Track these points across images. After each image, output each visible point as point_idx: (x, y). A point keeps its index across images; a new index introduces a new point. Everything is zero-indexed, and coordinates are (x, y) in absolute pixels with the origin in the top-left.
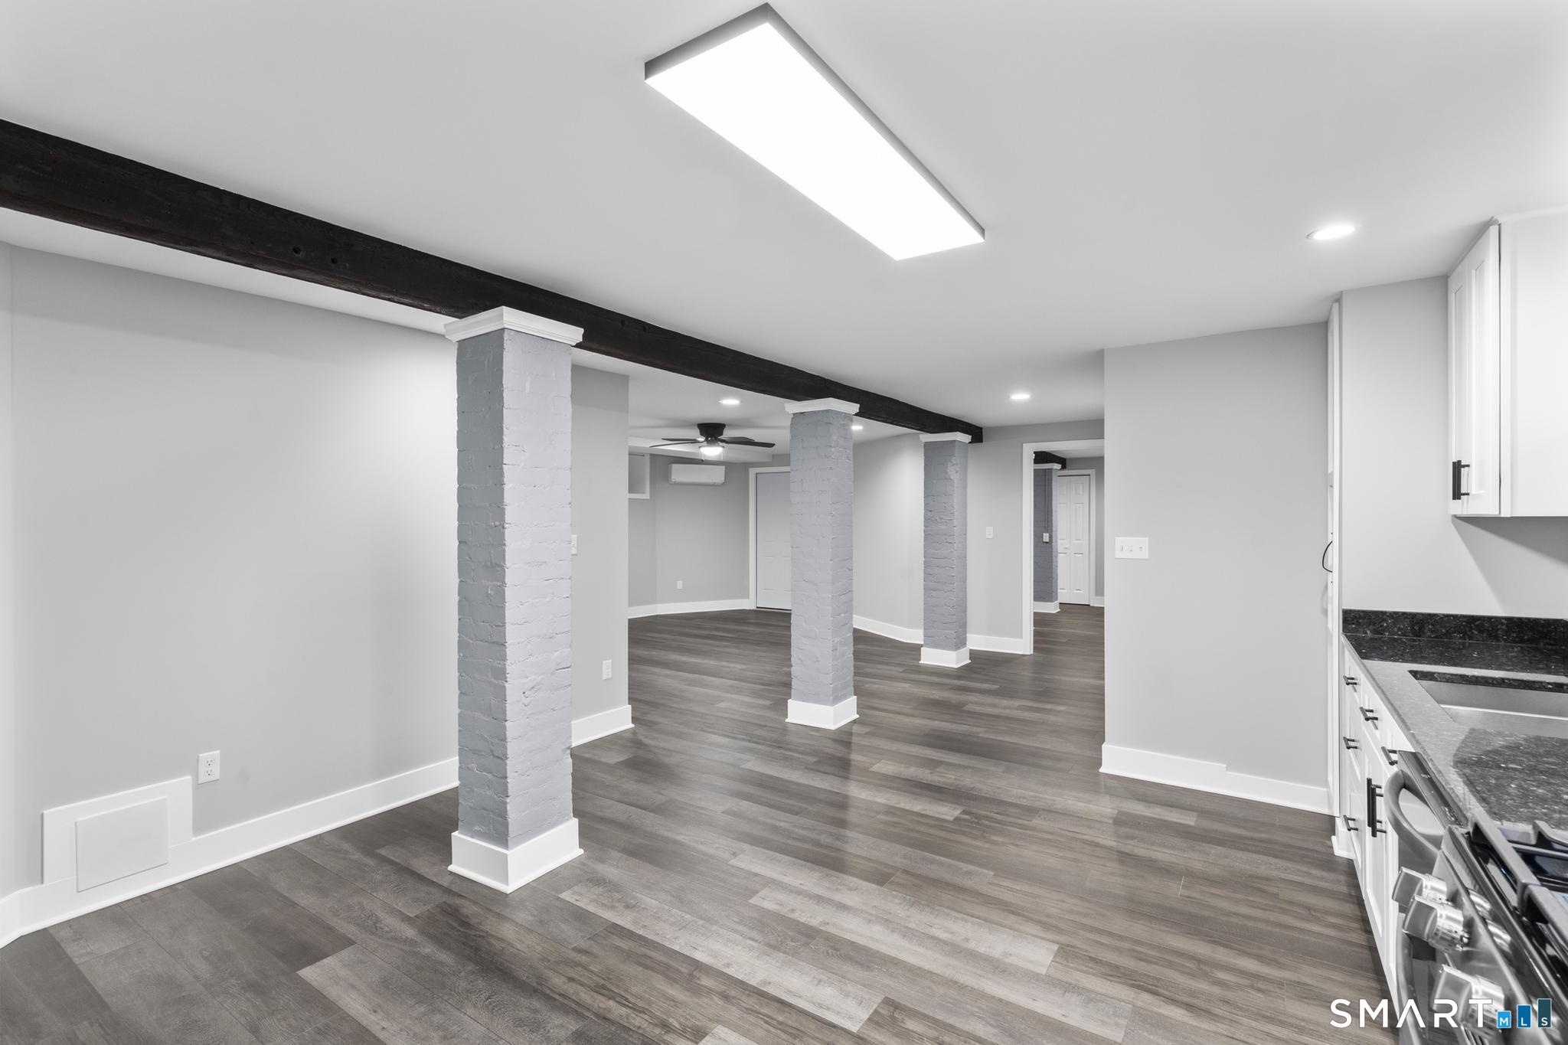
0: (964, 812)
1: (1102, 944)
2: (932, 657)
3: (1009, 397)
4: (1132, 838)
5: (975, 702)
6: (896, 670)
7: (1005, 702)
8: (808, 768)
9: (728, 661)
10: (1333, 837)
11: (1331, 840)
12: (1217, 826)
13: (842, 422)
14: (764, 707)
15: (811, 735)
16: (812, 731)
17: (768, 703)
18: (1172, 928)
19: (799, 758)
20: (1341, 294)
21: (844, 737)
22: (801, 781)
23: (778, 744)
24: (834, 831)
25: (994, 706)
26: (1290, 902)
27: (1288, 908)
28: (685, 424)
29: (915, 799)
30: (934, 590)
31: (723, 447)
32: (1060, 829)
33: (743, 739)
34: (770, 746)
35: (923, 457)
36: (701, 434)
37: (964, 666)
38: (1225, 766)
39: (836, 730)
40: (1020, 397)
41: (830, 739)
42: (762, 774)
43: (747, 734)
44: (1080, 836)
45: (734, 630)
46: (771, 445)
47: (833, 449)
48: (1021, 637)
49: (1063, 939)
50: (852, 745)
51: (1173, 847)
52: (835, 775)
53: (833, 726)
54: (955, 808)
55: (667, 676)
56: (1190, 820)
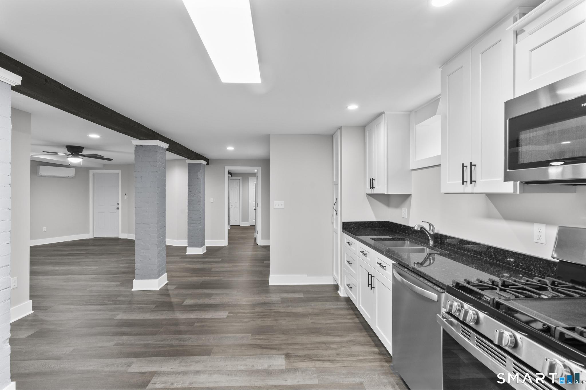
0: (230, 313)
1: (297, 349)
2: (191, 251)
3: (226, 148)
4: (289, 307)
5: (216, 267)
6: (177, 259)
7: (226, 265)
8: (152, 311)
9: (87, 266)
10: (338, 291)
11: (337, 292)
12: (310, 296)
13: (162, 152)
14: (117, 286)
15: (148, 294)
16: (148, 292)
17: (119, 283)
18: (313, 335)
19: (146, 307)
20: (341, 127)
21: (164, 292)
22: (151, 318)
23: (130, 302)
24: (177, 337)
25: (222, 267)
26: (338, 315)
27: (338, 317)
28: (59, 145)
29: (208, 312)
30: (192, 224)
31: (83, 159)
32: (266, 310)
33: (111, 304)
34: (128, 304)
35: (188, 169)
36: (68, 151)
37: (204, 253)
38: (306, 275)
39: (160, 289)
40: (230, 148)
41: (157, 294)
42: (128, 320)
43: (113, 301)
44: (273, 311)
45: (84, 250)
46: (111, 160)
47: (158, 163)
48: (224, 239)
49: (284, 352)
50: (170, 295)
51: (301, 306)
52: (167, 311)
53: (158, 288)
54: (225, 312)
55: (48, 279)
56: (301, 296)
